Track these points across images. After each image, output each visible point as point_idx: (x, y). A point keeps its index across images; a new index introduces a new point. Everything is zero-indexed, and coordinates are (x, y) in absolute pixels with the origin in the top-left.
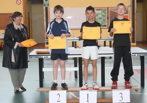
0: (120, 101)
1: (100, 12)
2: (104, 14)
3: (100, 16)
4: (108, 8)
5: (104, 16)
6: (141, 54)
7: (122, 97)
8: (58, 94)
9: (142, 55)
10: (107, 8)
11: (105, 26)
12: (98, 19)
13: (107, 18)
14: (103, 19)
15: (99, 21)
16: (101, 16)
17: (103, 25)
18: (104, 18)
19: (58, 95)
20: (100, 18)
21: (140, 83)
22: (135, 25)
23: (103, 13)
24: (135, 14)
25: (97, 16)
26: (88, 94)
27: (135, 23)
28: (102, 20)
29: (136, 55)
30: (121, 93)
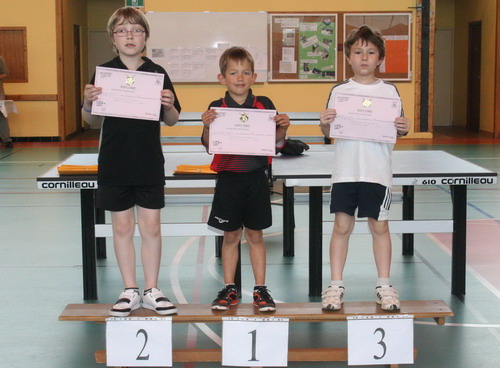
0: (376, 357)
1: (314, 27)
2: (327, 33)
3: (313, 40)
4: (341, 15)
5: (326, 41)
6: (454, 178)
7: (382, 343)
8: (141, 331)
9: (457, 183)
10: (336, 15)
11: (331, 74)
12: (306, 50)
13: (336, 49)
14: (325, 51)
15: (311, 58)
16: (317, 40)
17: (323, 69)
18: (327, 47)
19: (141, 334)
20: (314, 48)
21: (449, 279)
22: (431, 71)
23: (323, 32)
24: (431, 35)
25: (304, 40)
26: (254, 333)
27: (431, 66)
28: (320, 53)
29: (439, 180)
30: (378, 329)
